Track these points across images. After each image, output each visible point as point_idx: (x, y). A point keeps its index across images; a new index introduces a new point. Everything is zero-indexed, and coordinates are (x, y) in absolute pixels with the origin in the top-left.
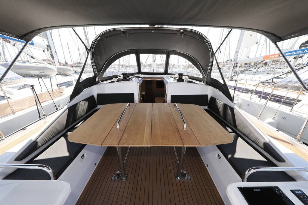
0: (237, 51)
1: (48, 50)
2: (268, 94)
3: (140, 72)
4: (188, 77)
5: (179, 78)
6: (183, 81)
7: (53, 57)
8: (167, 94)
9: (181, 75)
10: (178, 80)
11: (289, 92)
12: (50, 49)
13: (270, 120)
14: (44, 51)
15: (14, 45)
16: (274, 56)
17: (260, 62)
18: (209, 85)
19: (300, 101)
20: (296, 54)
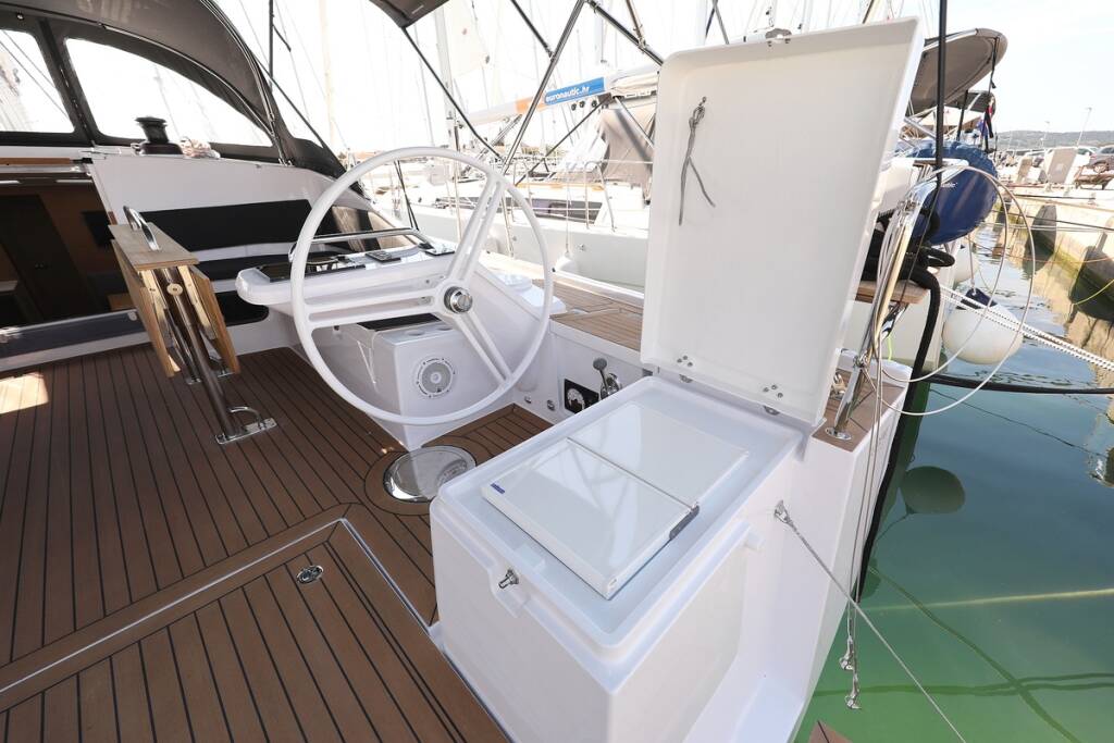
4: (207, 146)
5: (153, 141)
6: (175, 149)
9: (153, 125)
10: (150, 151)
11: (571, 188)
17: (514, 121)
18: (305, 168)
19: (599, 205)
20: (572, 98)
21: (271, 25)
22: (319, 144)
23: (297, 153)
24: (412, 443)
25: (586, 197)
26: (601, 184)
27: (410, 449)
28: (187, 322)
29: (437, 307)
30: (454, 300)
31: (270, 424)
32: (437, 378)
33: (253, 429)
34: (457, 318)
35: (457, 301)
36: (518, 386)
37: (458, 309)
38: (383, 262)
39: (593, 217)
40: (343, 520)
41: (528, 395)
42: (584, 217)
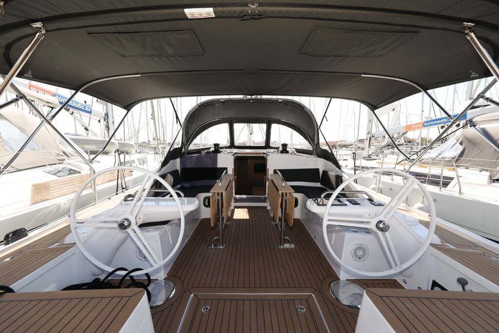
0: (370, 120)
1: (105, 120)
2: (425, 175)
3: (232, 145)
4: (295, 150)
5: (283, 149)
6: (288, 152)
7: (109, 129)
8: (268, 169)
9: (285, 146)
10: (282, 152)
11: (431, 168)
12: (108, 118)
13: (420, 205)
14: (99, 121)
15: (72, 114)
16: (417, 126)
17: (403, 134)
18: (321, 157)
19: (452, 179)
20: (442, 123)
21: (325, 115)
22: (330, 152)
23: (320, 153)
24: (343, 276)
25: (442, 174)
26: (455, 167)
27: (341, 279)
28: (284, 208)
29: (372, 226)
30: (381, 226)
31: (293, 246)
32: (360, 253)
33: (287, 246)
34: (380, 233)
35: (383, 227)
36: (401, 273)
37: (381, 230)
38: (354, 204)
39: (446, 185)
40: (313, 295)
41: (406, 279)
42: (439, 183)
